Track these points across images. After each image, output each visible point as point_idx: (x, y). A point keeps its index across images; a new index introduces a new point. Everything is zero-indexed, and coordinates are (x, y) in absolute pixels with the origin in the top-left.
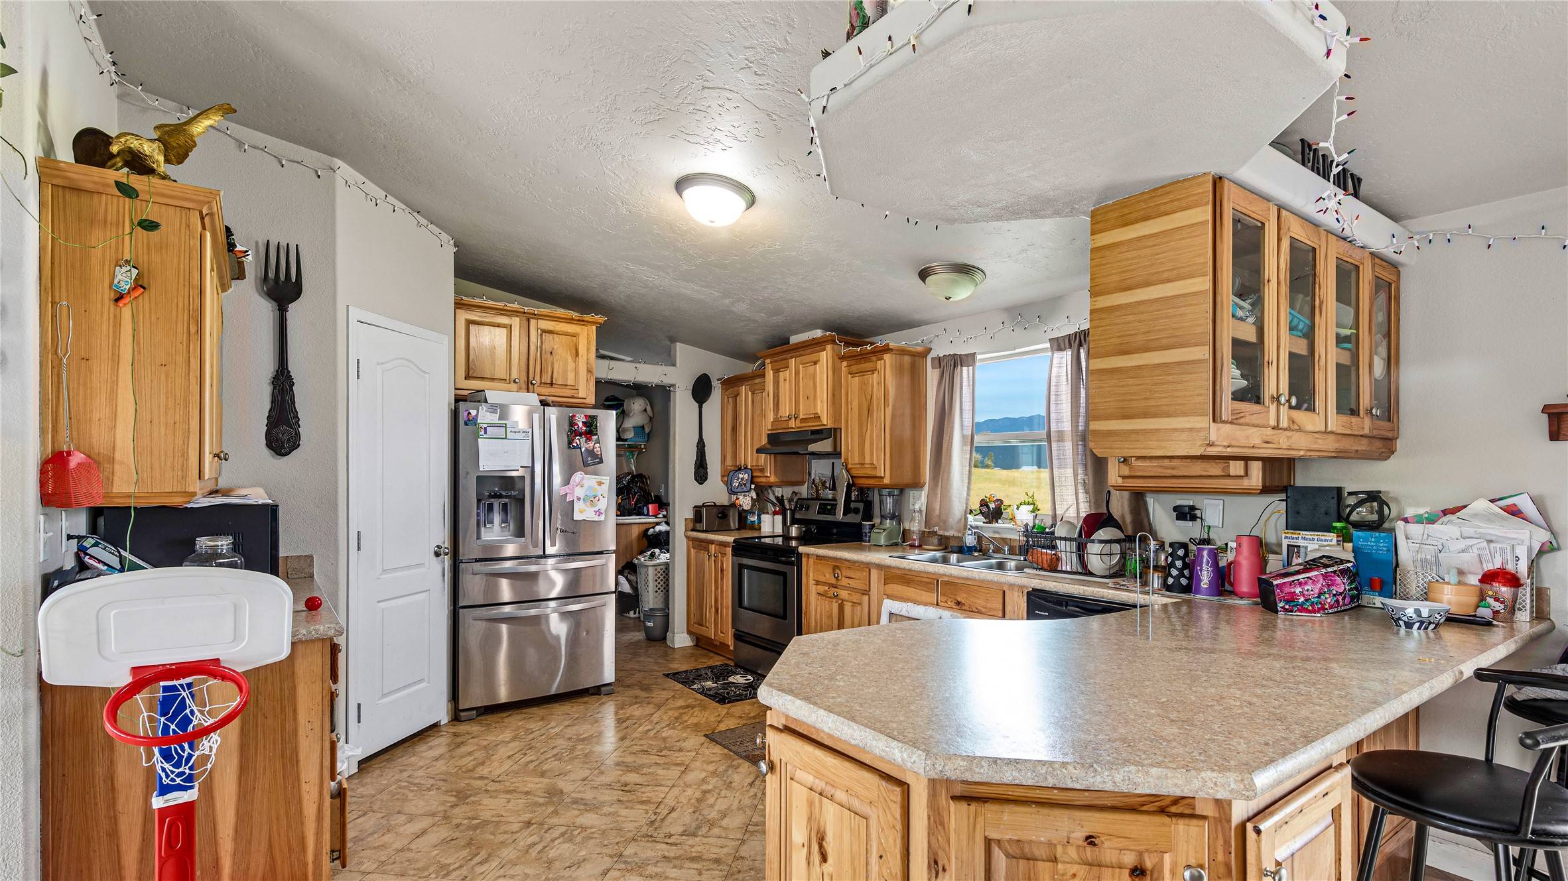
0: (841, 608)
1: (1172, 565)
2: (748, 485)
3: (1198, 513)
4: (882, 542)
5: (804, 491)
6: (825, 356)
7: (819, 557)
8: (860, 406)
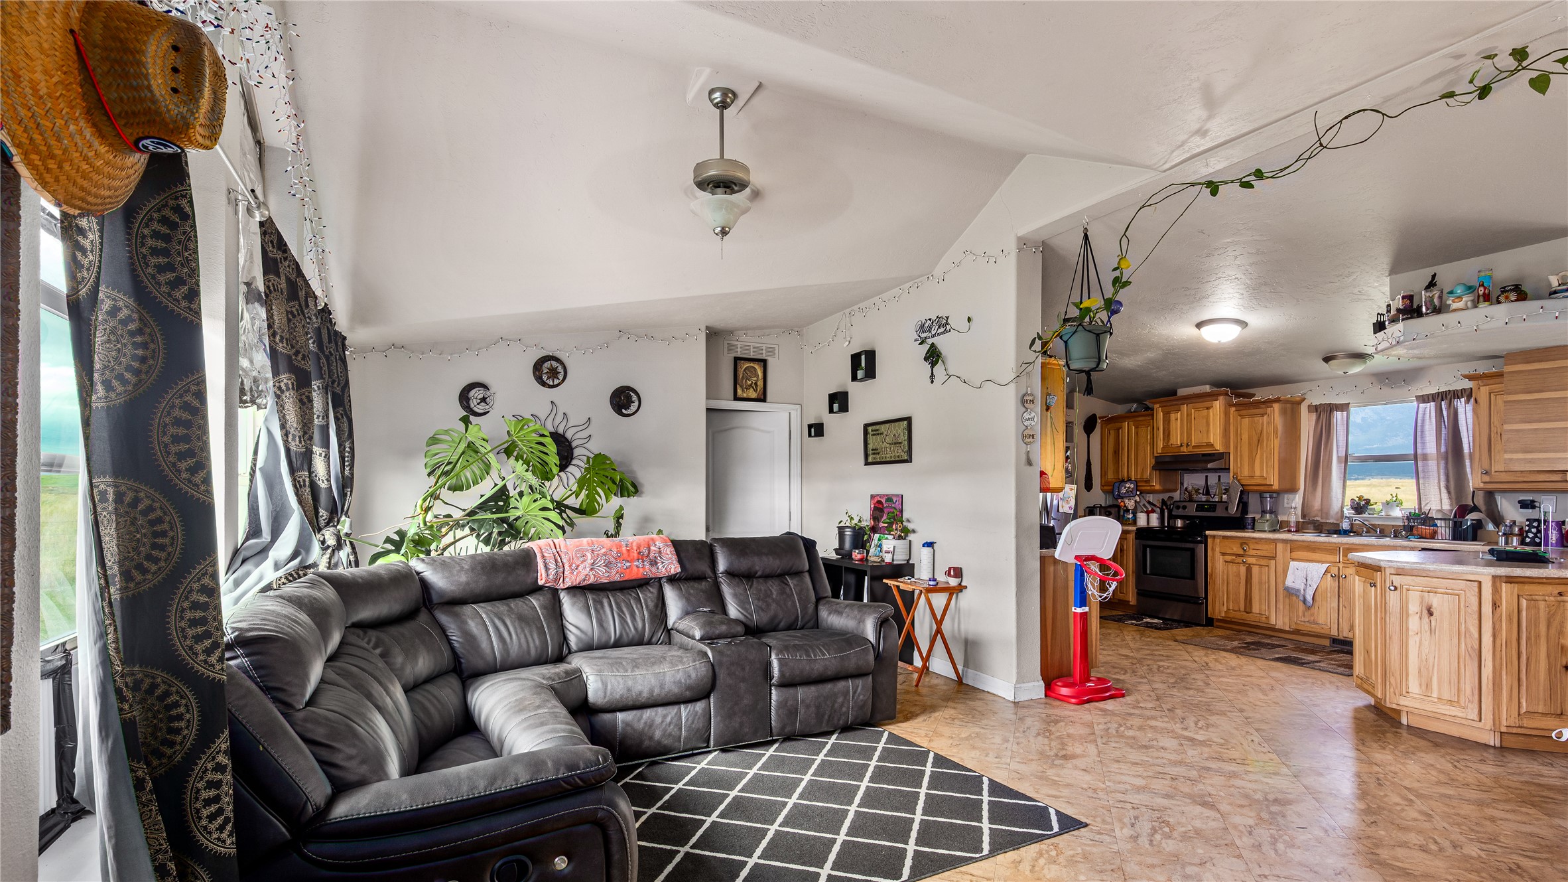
0: (1249, 570)
1: (1529, 531)
2: (1134, 492)
3: (1537, 504)
4: (1266, 529)
5: (1177, 496)
6: (1218, 405)
7: (1224, 537)
8: (1250, 438)
